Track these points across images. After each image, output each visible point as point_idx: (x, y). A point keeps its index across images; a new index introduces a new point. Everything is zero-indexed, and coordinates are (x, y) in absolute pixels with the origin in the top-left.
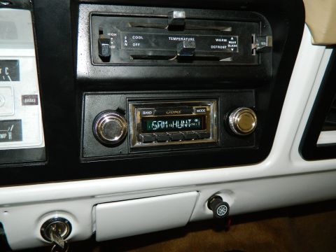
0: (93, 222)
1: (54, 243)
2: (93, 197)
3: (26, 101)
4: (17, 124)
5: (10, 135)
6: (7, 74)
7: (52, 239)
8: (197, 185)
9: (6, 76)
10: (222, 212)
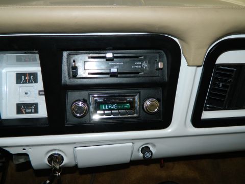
0: (75, 158)
1: (54, 166)
2: (74, 143)
3: (41, 93)
4: (36, 105)
5: (33, 110)
6: (32, 79)
7: (53, 164)
8: (133, 139)
9: (32, 81)
10: (148, 155)
